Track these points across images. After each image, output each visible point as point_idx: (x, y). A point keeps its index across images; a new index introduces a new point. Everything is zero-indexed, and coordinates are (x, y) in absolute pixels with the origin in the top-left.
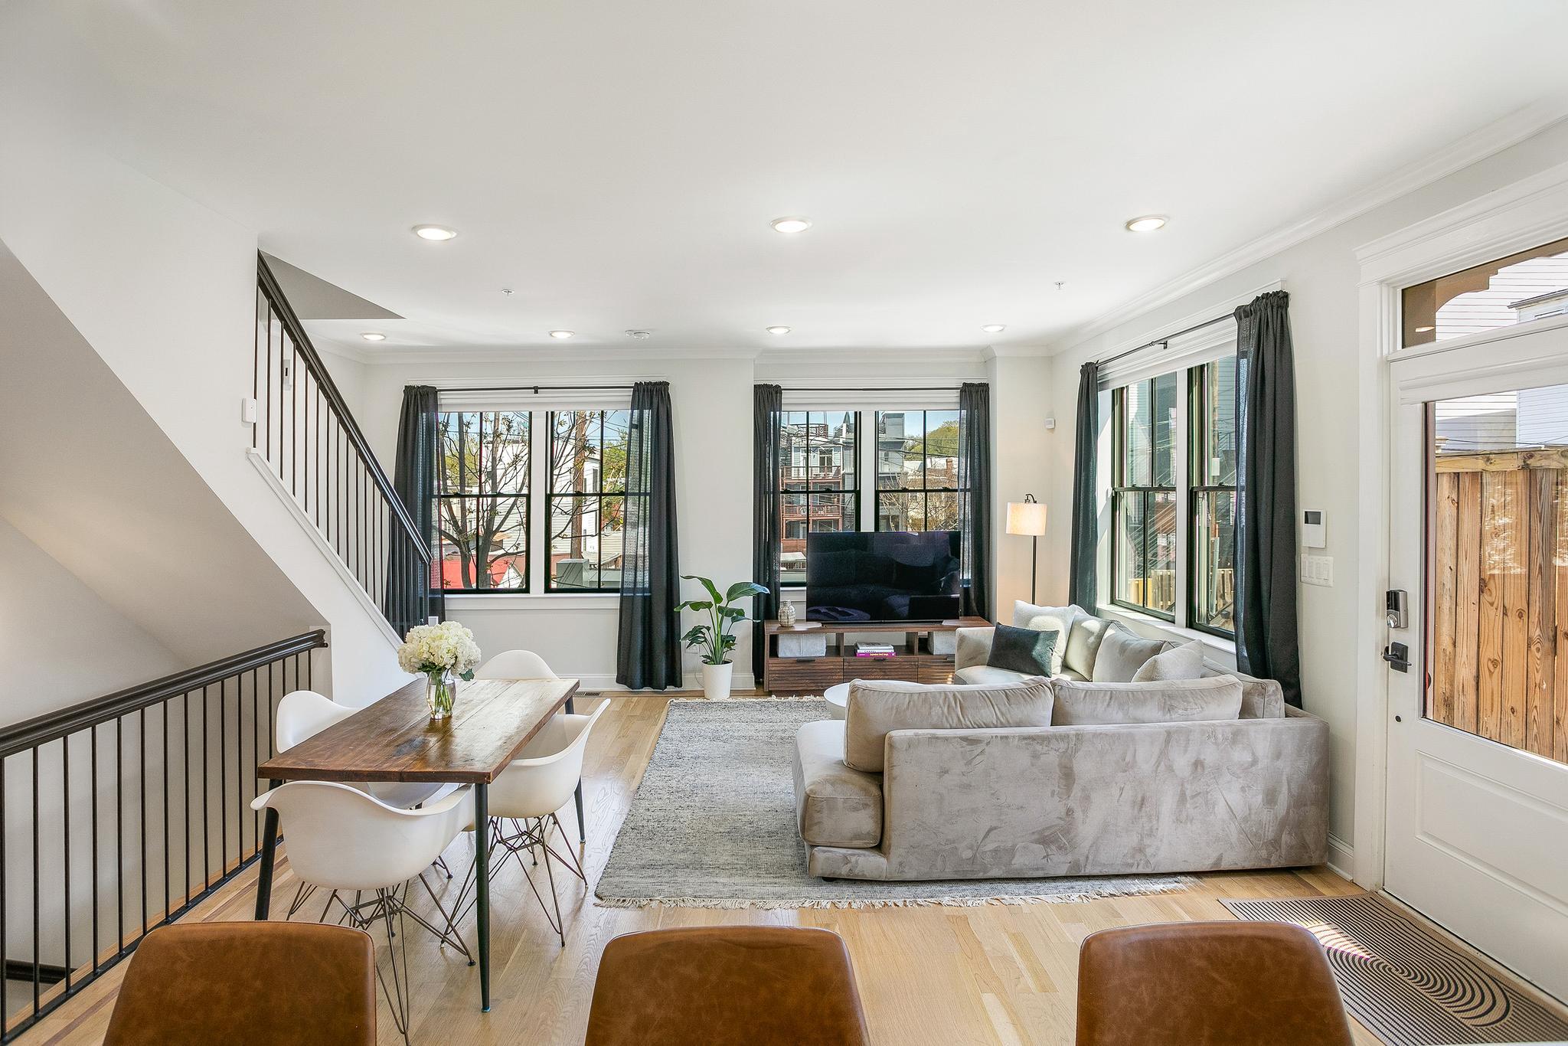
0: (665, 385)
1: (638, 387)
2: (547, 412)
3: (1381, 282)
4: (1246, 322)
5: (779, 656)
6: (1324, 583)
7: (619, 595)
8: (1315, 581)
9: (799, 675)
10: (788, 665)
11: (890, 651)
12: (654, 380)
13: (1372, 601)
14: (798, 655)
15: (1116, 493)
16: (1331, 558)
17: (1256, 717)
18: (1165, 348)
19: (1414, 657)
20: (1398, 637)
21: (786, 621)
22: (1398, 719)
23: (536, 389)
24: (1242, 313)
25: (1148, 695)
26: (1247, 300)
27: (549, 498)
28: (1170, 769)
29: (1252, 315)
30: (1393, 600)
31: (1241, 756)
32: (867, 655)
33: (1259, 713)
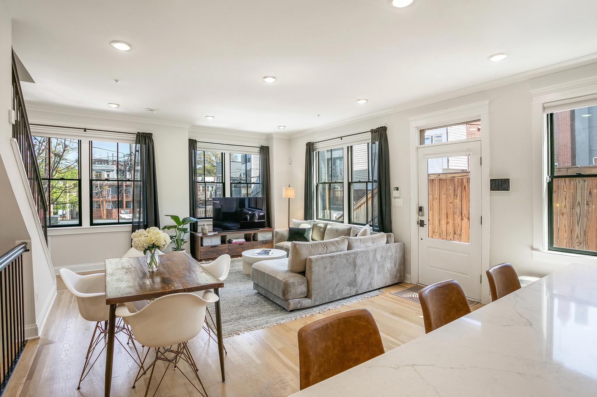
0: (151, 134)
1: (139, 135)
2: (90, 141)
3: (416, 127)
4: (374, 134)
5: (204, 245)
6: (399, 206)
7: (132, 225)
8: (396, 206)
9: (212, 252)
10: (208, 249)
11: (244, 241)
12: (146, 132)
13: (414, 210)
14: (211, 245)
15: (317, 184)
16: (402, 199)
17: (389, 243)
18: (341, 139)
19: (426, 222)
20: (421, 218)
21: (205, 232)
22: (422, 239)
23: (85, 130)
24: (372, 131)
25: (368, 239)
26: (375, 128)
27: (91, 181)
28: (376, 260)
29: (377, 132)
30: (421, 209)
31: (390, 254)
32: (236, 243)
33: (390, 242)
